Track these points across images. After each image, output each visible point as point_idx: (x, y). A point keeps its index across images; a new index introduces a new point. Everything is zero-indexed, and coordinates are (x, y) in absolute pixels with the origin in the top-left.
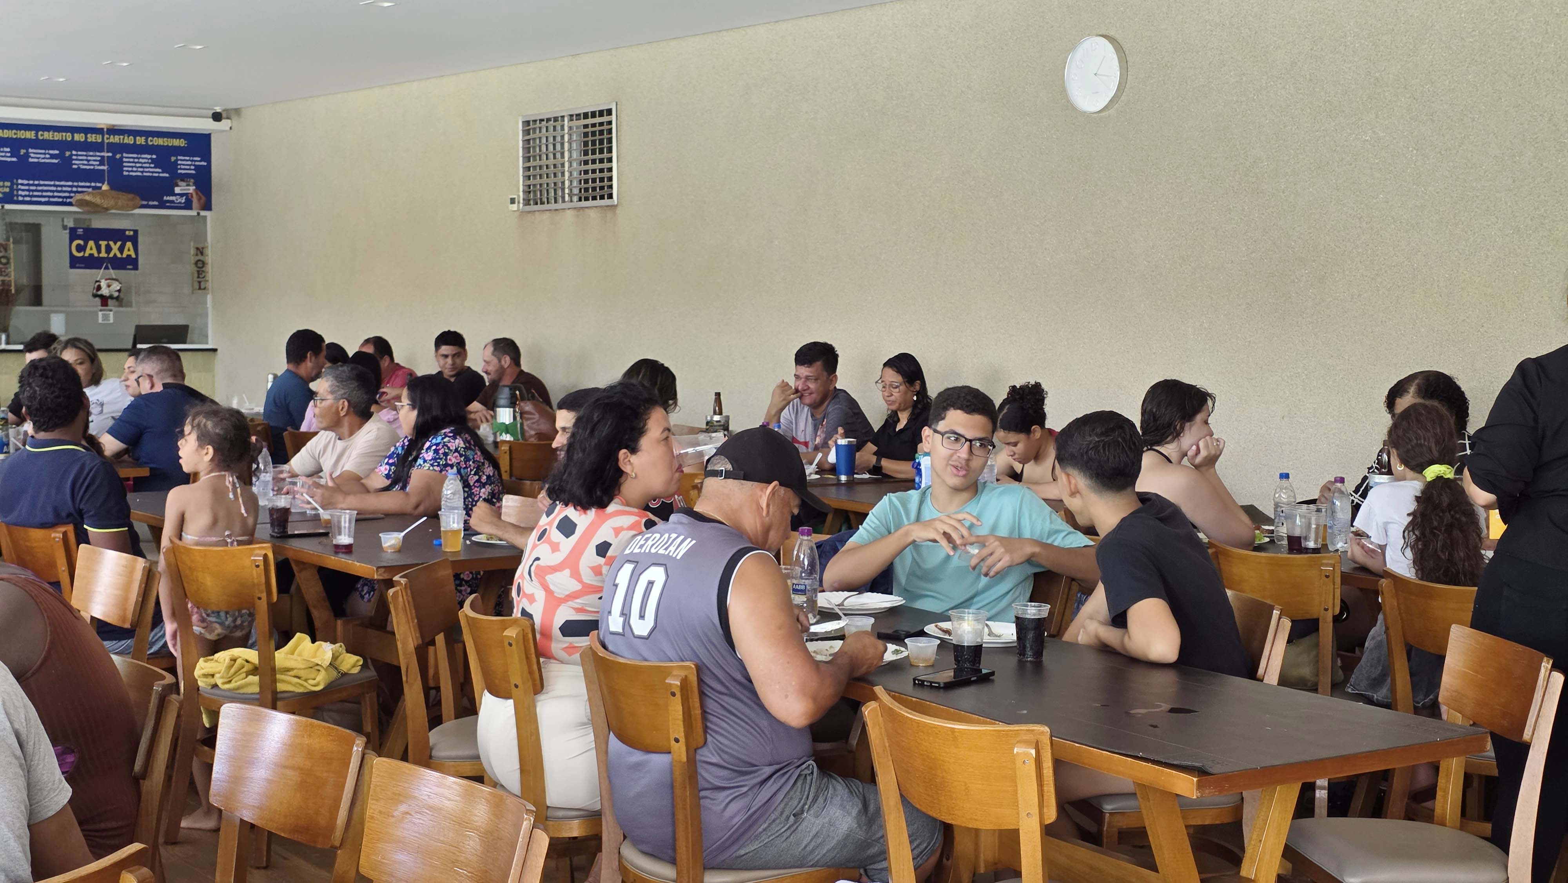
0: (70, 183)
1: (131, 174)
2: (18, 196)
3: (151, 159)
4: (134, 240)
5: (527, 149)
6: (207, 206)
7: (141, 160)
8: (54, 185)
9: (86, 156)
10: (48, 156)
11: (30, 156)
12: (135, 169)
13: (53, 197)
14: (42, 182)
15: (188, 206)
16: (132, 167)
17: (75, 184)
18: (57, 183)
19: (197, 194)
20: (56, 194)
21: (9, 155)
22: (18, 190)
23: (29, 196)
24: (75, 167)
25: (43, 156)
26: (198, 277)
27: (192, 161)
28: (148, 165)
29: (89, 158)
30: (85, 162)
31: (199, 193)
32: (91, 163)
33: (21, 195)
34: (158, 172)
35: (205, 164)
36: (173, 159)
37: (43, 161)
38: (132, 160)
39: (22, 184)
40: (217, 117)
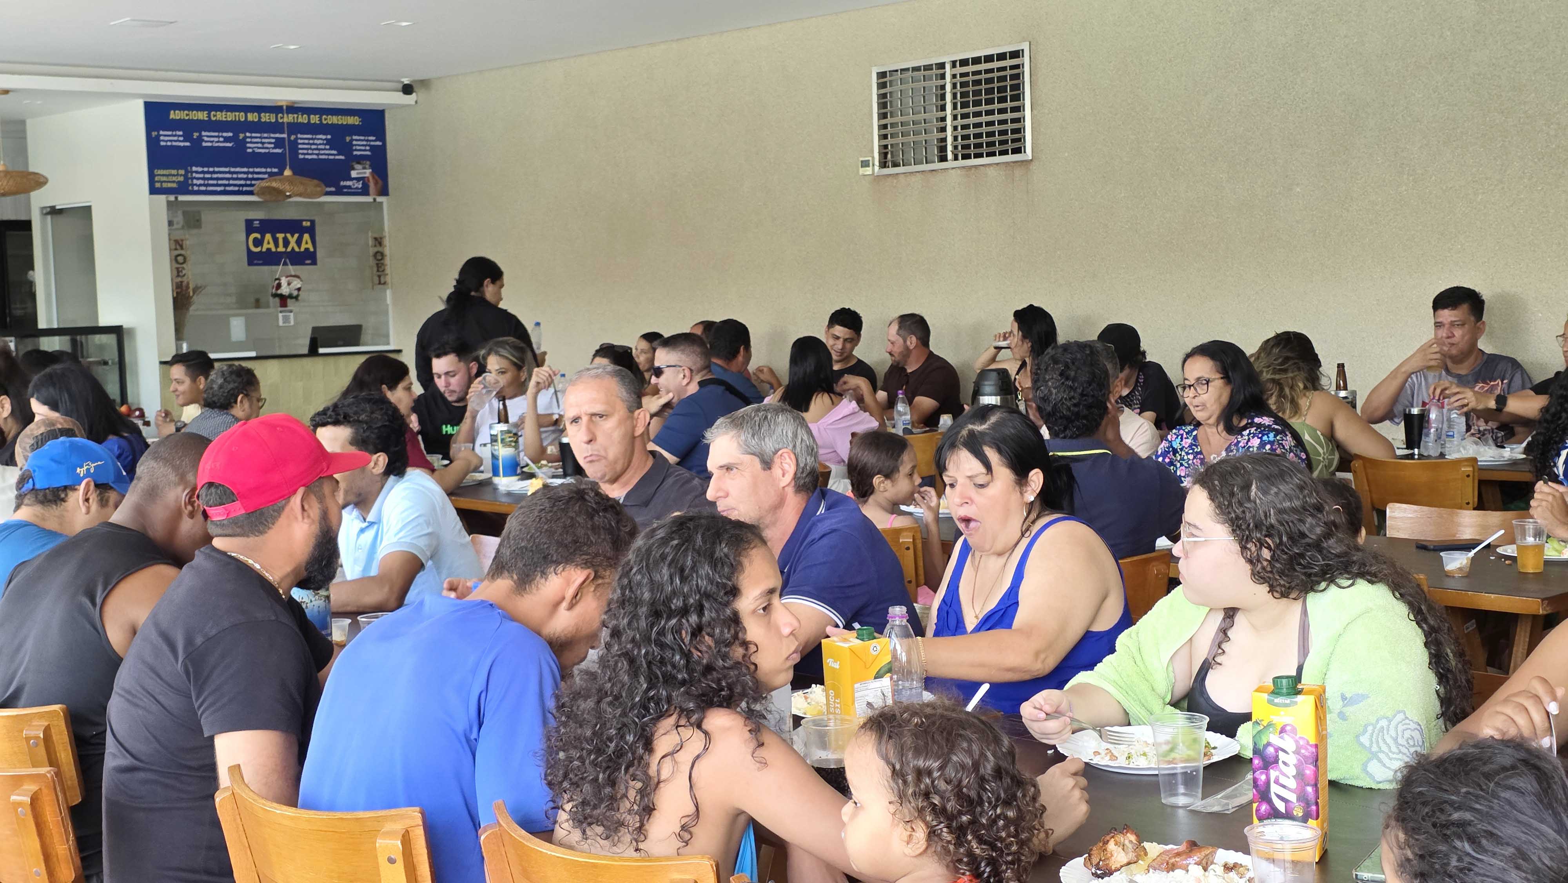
0: (245, 170)
1: (307, 157)
2: (193, 185)
3: (326, 139)
4: (311, 231)
6: (384, 192)
7: (316, 141)
8: (229, 172)
9: (260, 138)
10: (221, 139)
11: (203, 140)
12: (310, 152)
13: (229, 185)
14: (216, 169)
15: (365, 192)
16: (307, 149)
17: (251, 170)
18: (232, 170)
19: (373, 178)
20: (231, 182)
21: (181, 139)
22: (193, 178)
23: (204, 185)
24: (249, 150)
25: (216, 139)
26: (378, 271)
27: (367, 141)
28: (322, 147)
29: (264, 140)
30: (260, 145)
31: (376, 177)
32: (266, 145)
33: (196, 185)
34: (333, 155)
35: (379, 143)
36: (348, 139)
37: (217, 145)
38: (306, 141)
39: (197, 172)
40: (407, 89)
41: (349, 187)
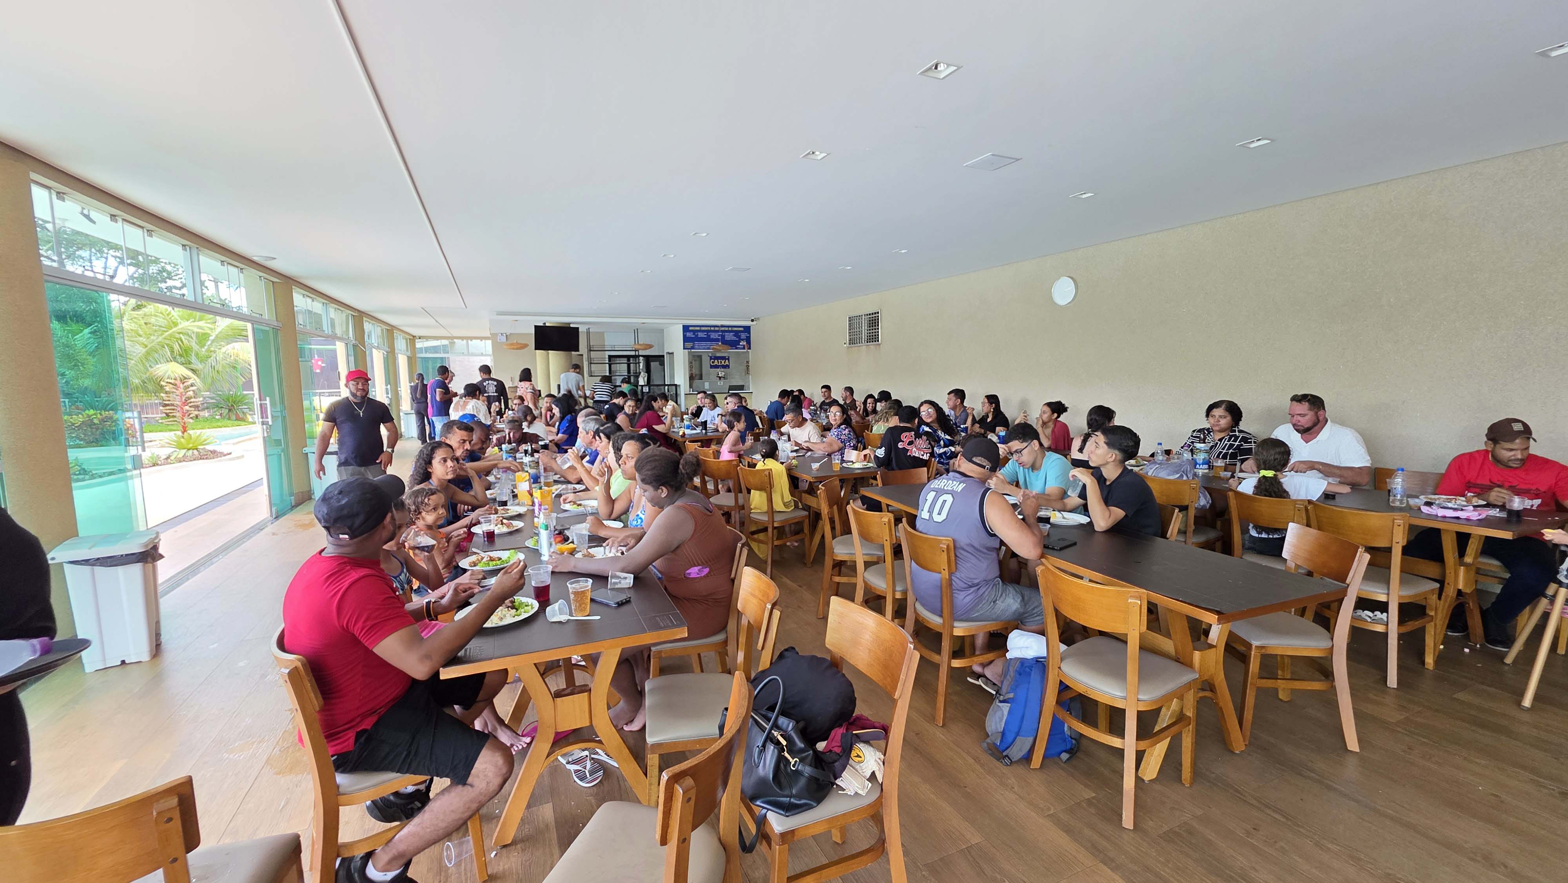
4: (728, 359)
5: (850, 326)
6: (750, 348)
9: (714, 334)
10: (703, 335)
11: (698, 335)
12: (728, 338)
15: (744, 348)
17: (711, 343)
20: (706, 346)
21: (693, 335)
24: (711, 338)
26: (748, 371)
27: (745, 335)
28: (732, 336)
31: (747, 345)
32: (716, 336)
33: (696, 347)
35: (749, 335)
36: (740, 334)
38: (727, 335)
39: (696, 344)
40: (752, 321)
41: (739, 347)
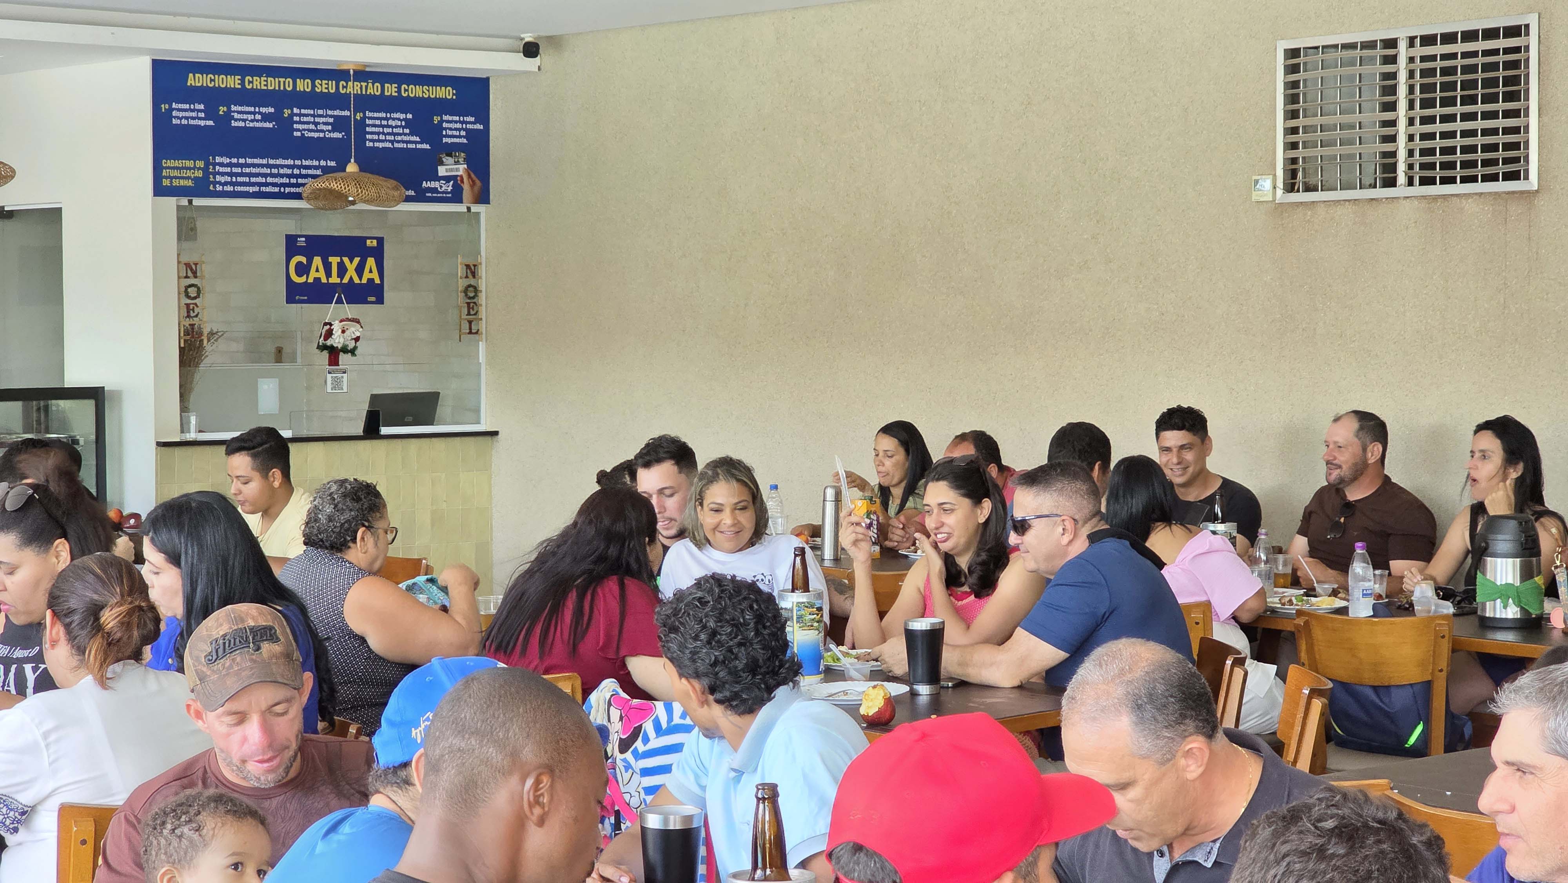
0: (290, 162)
1: (377, 144)
2: (215, 183)
3: (405, 120)
4: (378, 253)
5: (1292, 99)
6: (483, 197)
7: (390, 122)
8: (268, 166)
9: (313, 116)
10: (258, 117)
11: (233, 118)
12: (382, 137)
13: (266, 184)
14: (249, 161)
15: (456, 197)
16: (378, 134)
17: (298, 162)
18: (272, 162)
19: (469, 176)
20: (269, 180)
21: (202, 115)
22: (215, 174)
23: (231, 184)
24: (296, 134)
25: (251, 117)
26: (469, 314)
27: (462, 123)
28: (400, 131)
29: (317, 119)
30: (312, 127)
31: (473, 176)
32: (320, 127)
33: (220, 183)
34: (414, 142)
36: (436, 119)
37: (251, 125)
38: (378, 122)
39: (222, 165)
40: (531, 50)
41: (435, 190)
